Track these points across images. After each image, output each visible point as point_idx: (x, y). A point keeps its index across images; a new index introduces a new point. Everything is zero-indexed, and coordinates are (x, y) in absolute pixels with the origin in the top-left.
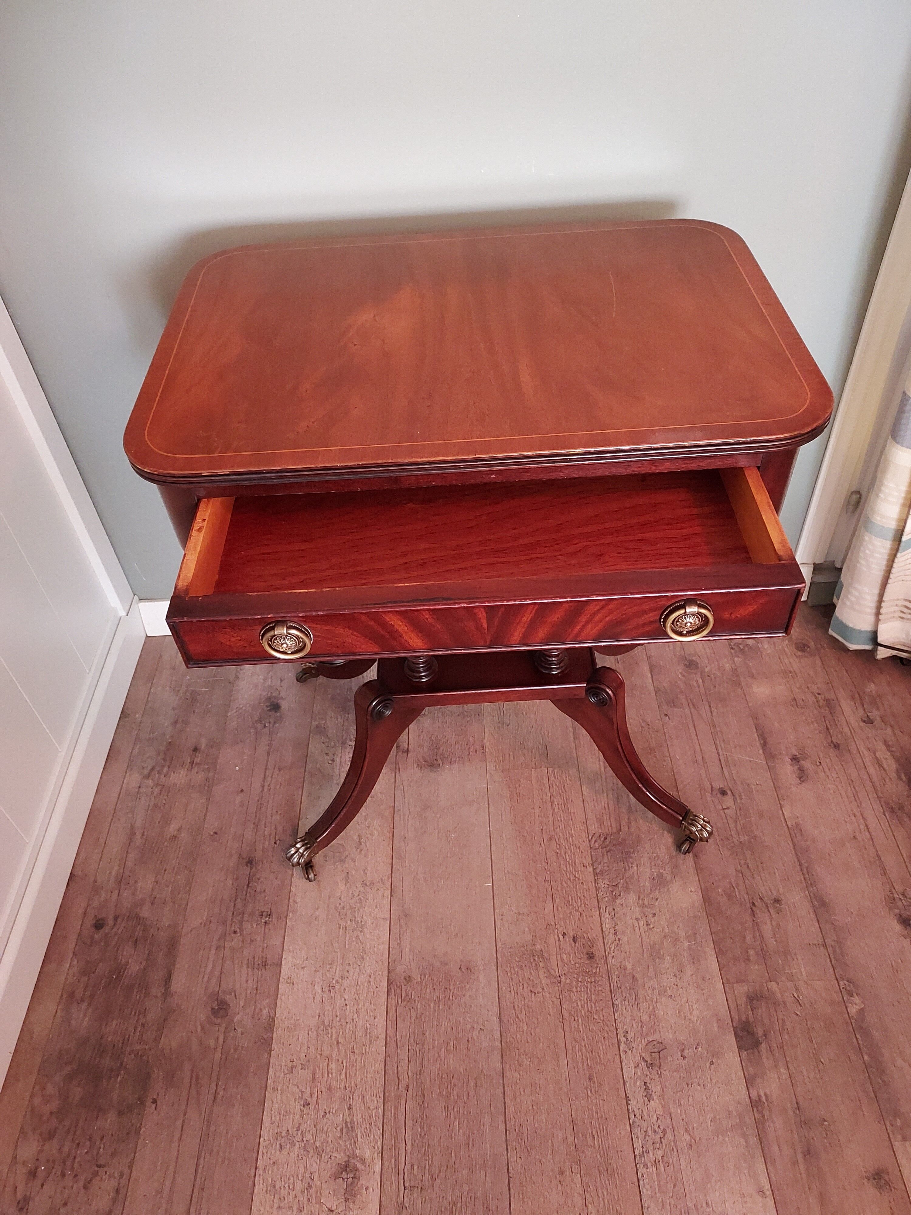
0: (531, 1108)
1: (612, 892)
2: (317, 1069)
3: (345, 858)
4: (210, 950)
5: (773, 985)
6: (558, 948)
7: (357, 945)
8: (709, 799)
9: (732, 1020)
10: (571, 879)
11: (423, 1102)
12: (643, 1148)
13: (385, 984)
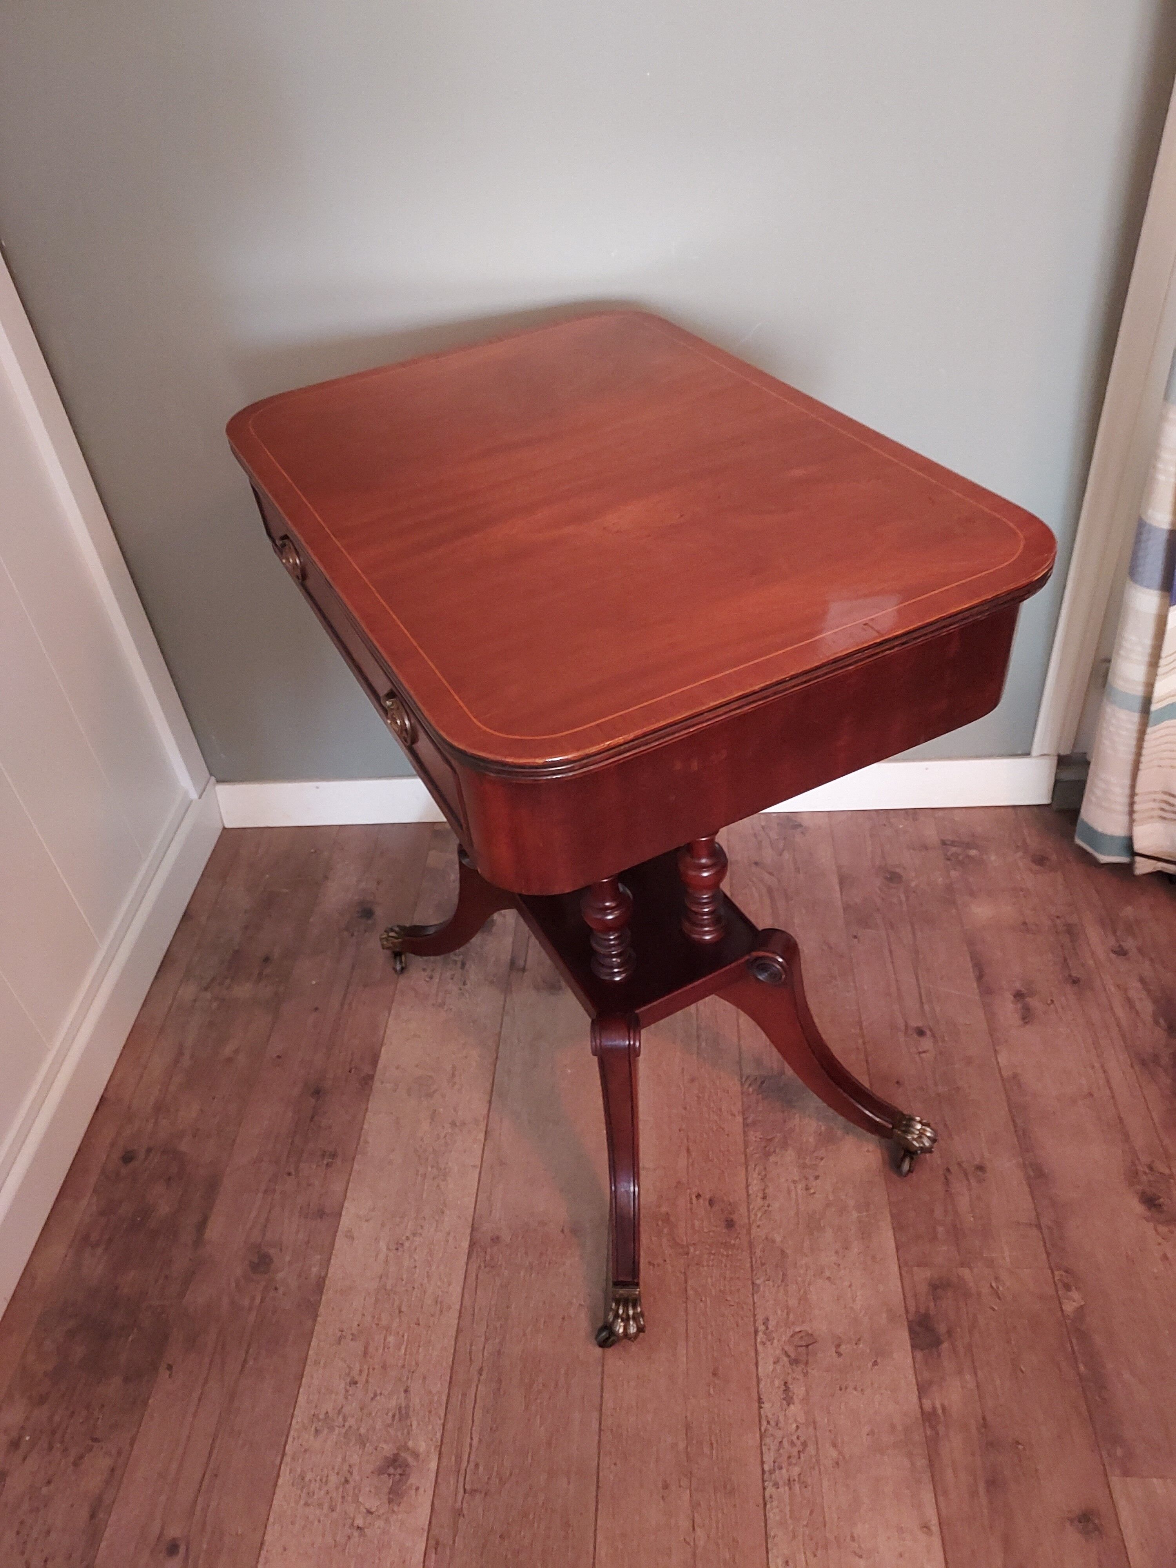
0: (634, 1404)
1: (766, 1147)
2: (371, 1342)
3: (434, 1092)
4: (256, 1194)
5: (965, 1272)
6: (689, 1213)
7: (437, 1197)
8: (902, 1039)
9: (907, 1312)
10: (714, 1129)
11: (499, 1389)
12: (774, 1462)
13: (466, 1244)
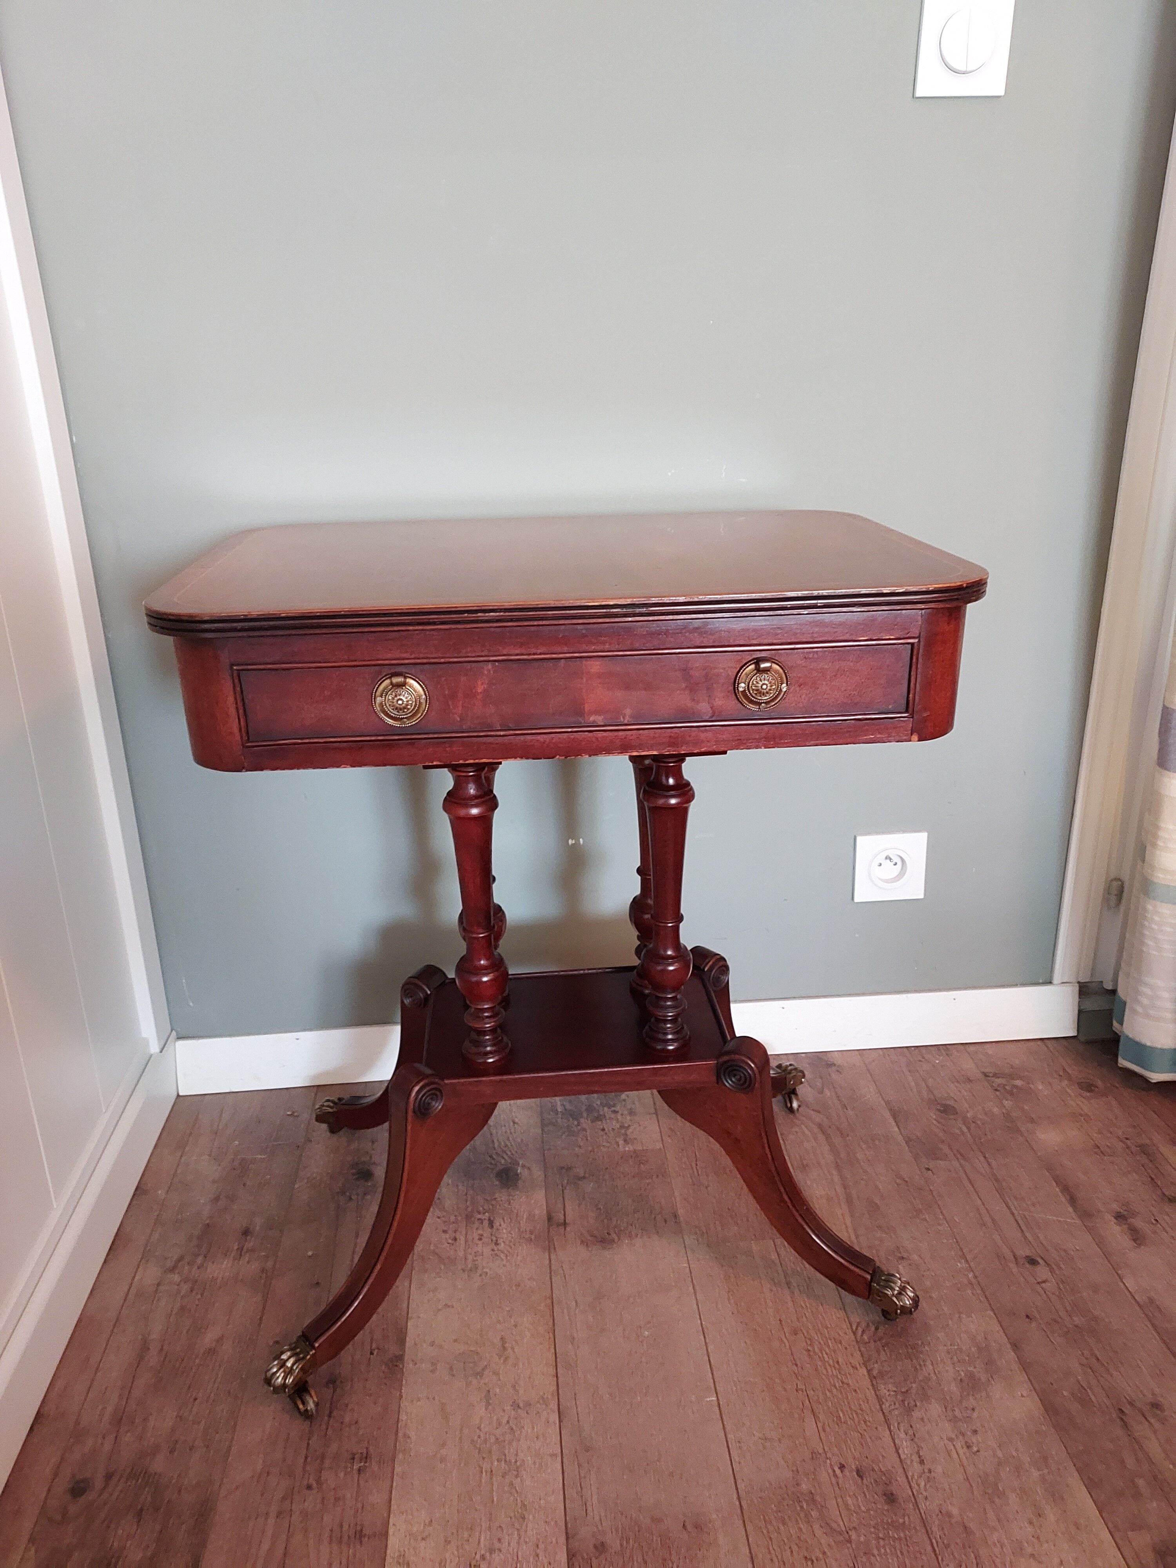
1: (903, 1401)
3: (483, 1370)
4: (266, 1519)
6: (836, 1488)
7: (512, 1498)
8: (1015, 1270)
10: (837, 1385)
13: (562, 1557)
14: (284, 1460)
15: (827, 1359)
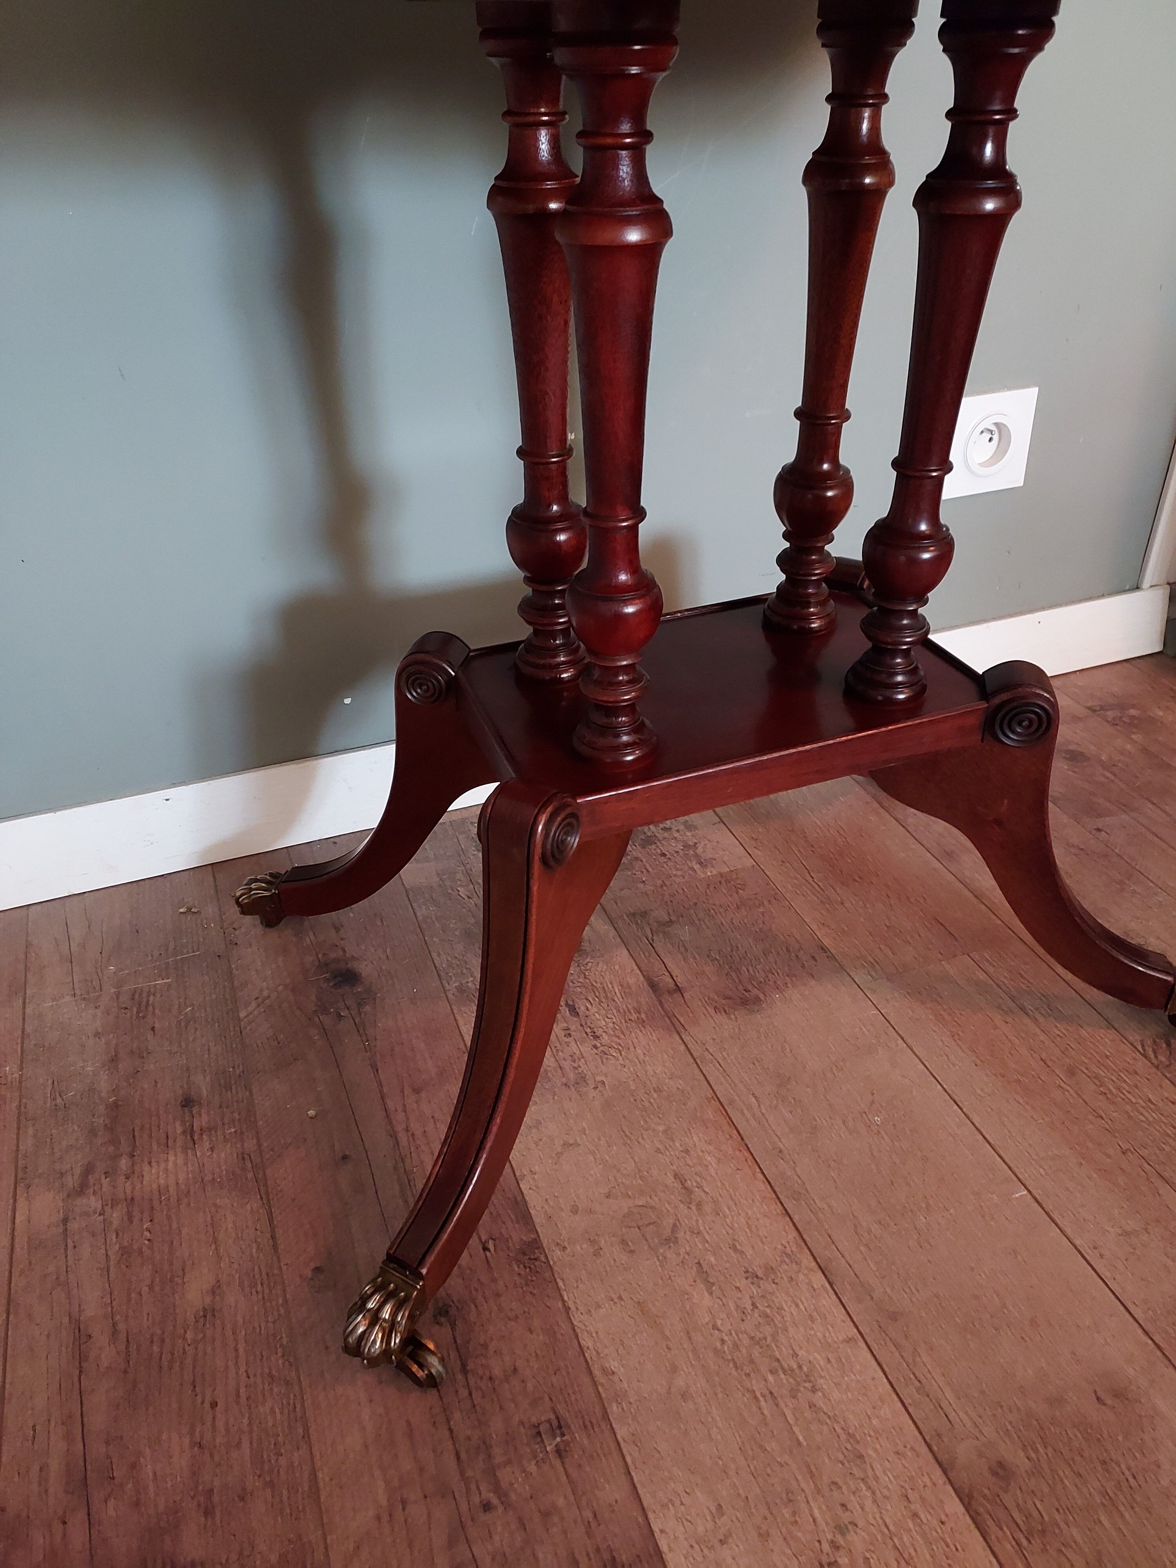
3: (673, 1232)
14: (421, 1470)
15: (1134, 1100)
